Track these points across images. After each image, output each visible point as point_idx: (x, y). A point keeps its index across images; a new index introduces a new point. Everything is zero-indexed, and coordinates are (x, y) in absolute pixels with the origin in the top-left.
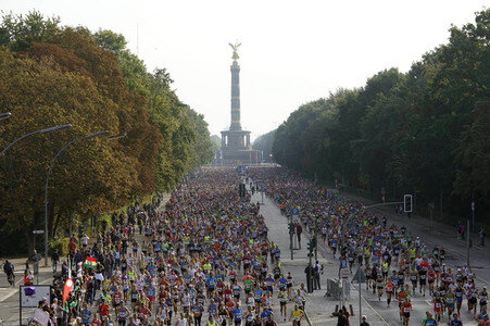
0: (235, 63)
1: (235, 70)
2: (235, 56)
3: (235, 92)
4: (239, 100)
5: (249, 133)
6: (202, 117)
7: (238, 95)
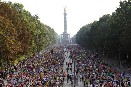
0: (65, 13)
1: (65, 15)
2: (65, 11)
3: (65, 22)
4: (66, 24)
5: (69, 34)
6: (53, 29)
7: (66, 22)
